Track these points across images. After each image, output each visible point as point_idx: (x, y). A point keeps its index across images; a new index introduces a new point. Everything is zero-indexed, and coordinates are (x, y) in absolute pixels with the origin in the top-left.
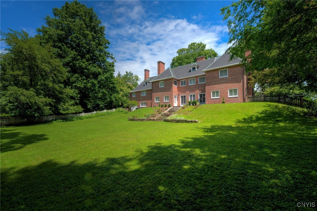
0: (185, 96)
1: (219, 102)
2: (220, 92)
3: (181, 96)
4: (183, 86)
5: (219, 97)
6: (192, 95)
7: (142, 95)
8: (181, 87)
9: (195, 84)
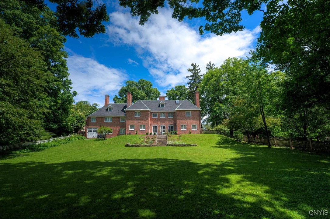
0: (156, 126)
1: (187, 133)
2: (187, 126)
3: (153, 126)
4: (155, 118)
5: (186, 129)
6: (162, 126)
7: (106, 121)
8: (153, 118)
9: (165, 117)
